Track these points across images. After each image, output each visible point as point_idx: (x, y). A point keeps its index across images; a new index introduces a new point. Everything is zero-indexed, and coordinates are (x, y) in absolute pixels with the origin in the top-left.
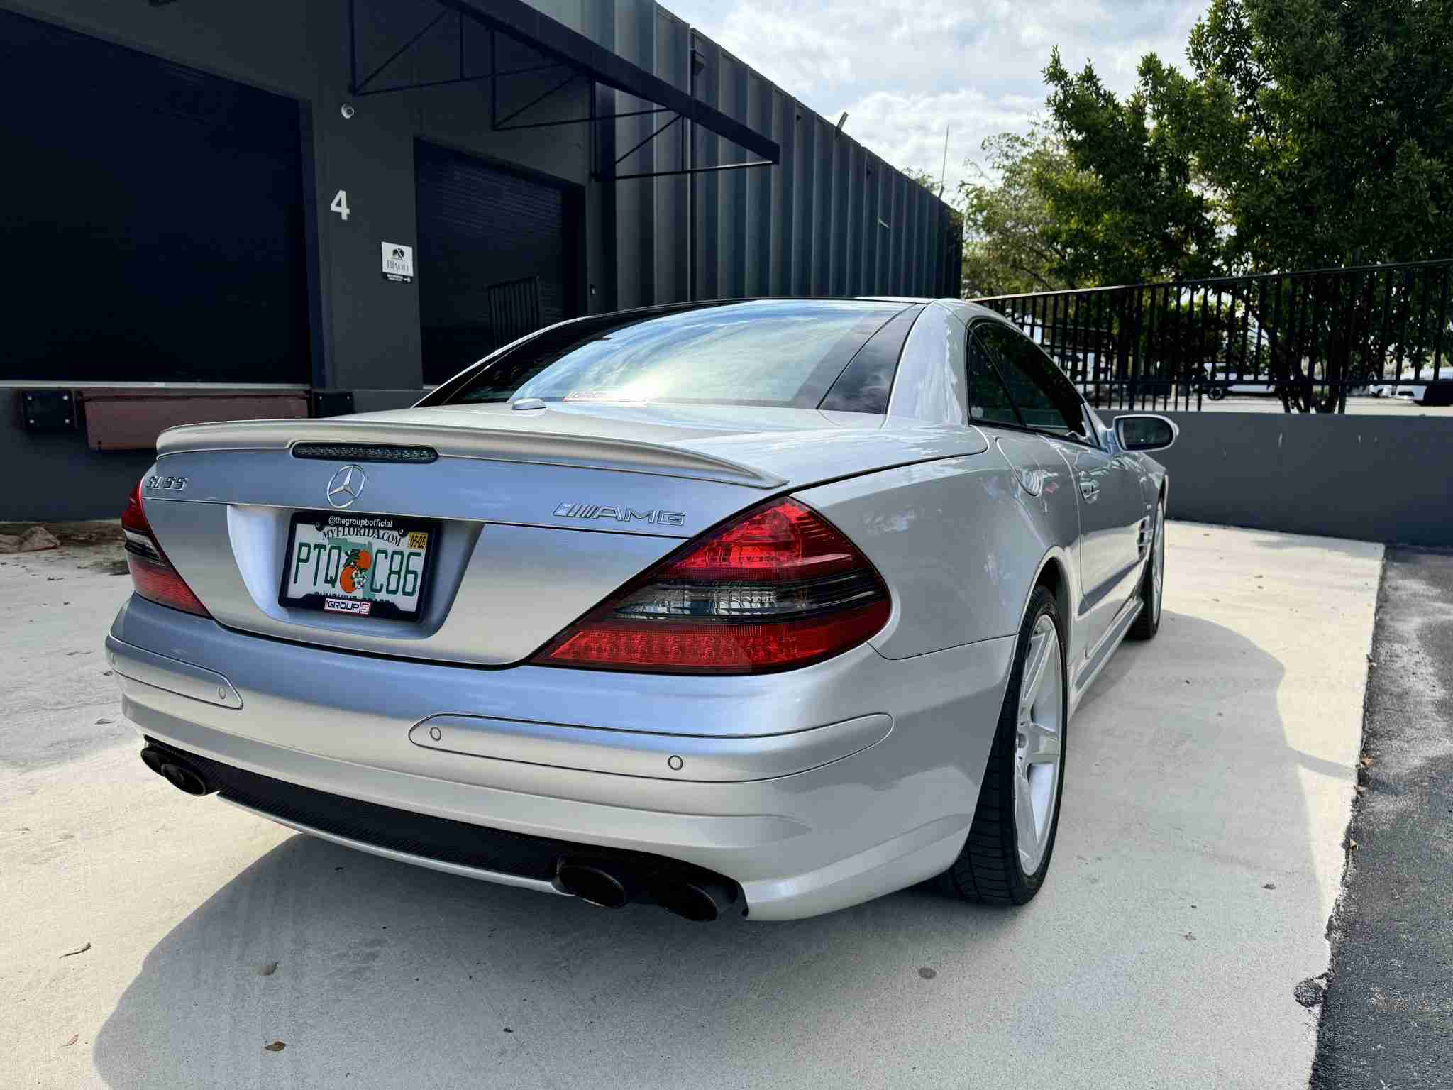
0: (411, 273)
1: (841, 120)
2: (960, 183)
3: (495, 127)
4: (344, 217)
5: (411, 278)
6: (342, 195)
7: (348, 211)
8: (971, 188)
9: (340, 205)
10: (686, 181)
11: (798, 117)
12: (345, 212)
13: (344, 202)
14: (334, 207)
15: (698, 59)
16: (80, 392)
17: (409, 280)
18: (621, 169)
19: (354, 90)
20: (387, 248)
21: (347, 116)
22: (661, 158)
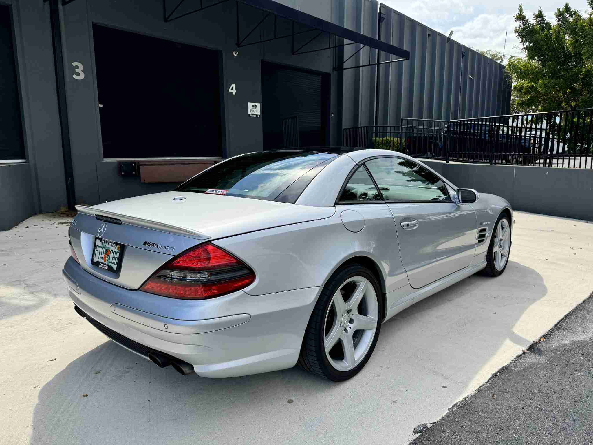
0: (259, 114)
1: (450, 34)
2: (511, 57)
3: (294, 53)
4: (234, 94)
5: (259, 115)
6: (233, 85)
7: (235, 91)
8: (515, 58)
9: (233, 89)
10: (375, 68)
11: (429, 35)
12: (234, 92)
13: (234, 88)
14: (230, 90)
15: (382, 16)
16: (138, 162)
17: (258, 116)
18: (346, 65)
19: (238, 45)
20: (250, 105)
21: (236, 55)
22: (364, 59)
